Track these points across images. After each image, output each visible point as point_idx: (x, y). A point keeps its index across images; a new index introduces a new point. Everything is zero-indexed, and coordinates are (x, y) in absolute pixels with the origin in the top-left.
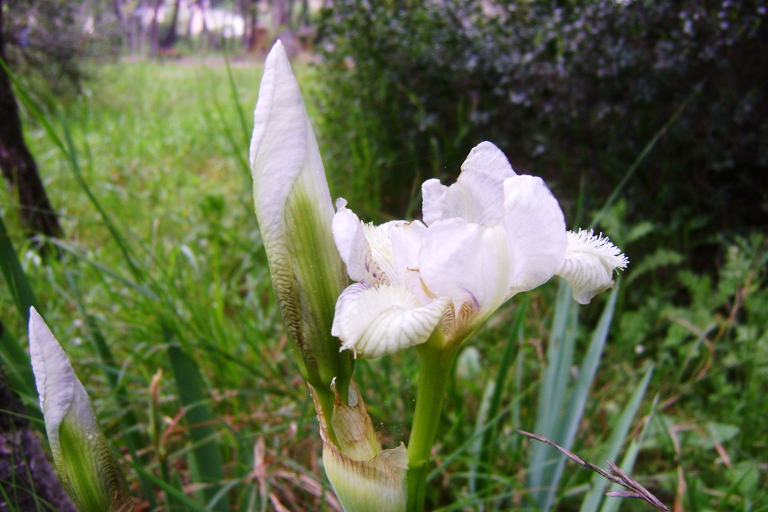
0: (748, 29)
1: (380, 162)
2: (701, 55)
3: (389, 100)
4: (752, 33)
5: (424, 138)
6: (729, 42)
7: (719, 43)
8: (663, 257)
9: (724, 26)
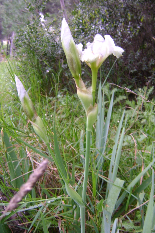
0: (136, 33)
1: (38, 82)
2: (124, 41)
3: (38, 64)
4: (137, 34)
5: (49, 74)
6: (131, 37)
7: (128, 37)
8: (121, 98)
9: (129, 32)
